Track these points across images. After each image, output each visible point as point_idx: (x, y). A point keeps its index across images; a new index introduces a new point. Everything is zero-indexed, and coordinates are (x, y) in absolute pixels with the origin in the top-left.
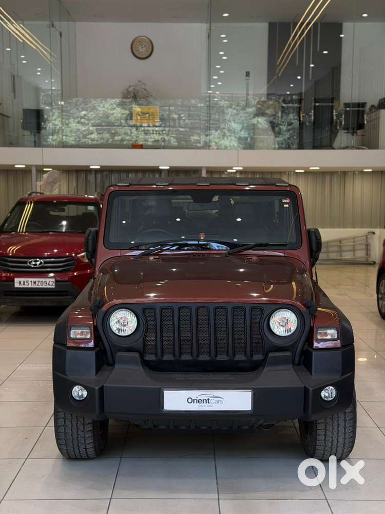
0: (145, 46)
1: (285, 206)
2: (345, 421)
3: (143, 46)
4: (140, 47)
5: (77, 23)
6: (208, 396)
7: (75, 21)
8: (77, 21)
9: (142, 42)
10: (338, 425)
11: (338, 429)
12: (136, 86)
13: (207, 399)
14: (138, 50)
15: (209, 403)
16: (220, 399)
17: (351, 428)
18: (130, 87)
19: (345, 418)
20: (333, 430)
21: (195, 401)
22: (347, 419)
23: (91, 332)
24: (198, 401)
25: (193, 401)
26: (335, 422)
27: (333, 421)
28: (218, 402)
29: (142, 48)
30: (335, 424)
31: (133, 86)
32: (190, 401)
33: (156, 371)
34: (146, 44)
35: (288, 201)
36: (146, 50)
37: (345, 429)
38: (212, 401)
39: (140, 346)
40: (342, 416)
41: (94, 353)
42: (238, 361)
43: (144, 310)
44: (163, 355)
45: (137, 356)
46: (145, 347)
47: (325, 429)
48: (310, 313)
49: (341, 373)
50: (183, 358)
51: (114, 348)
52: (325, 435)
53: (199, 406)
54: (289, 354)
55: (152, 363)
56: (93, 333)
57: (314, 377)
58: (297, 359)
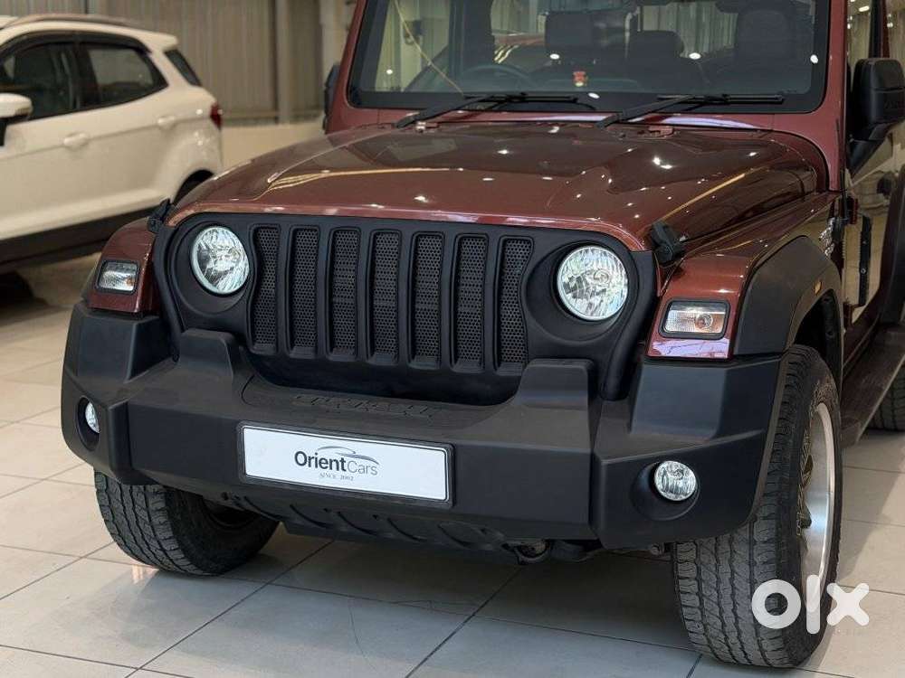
2: (752, 564)
6: (340, 451)
10: (733, 572)
11: (733, 585)
13: (339, 459)
15: (344, 470)
16: (372, 464)
19: (751, 555)
20: (718, 584)
21: (313, 461)
22: (758, 559)
23: (136, 281)
24: (319, 463)
25: (308, 460)
26: (725, 563)
27: (718, 561)
28: (365, 470)
30: (725, 568)
32: (301, 459)
38: (352, 465)
39: (240, 317)
40: (742, 551)
41: (134, 325)
42: (461, 376)
43: (256, 231)
44: (292, 346)
45: (223, 341)
46: (253, 322)
47: (699, 580)
48: (654, 259)
49: (712, 432)
50: (334, 357)
51: (188, 319)
52: (700, 594)
53: (322, 476)
54: (581, 366)
55: (268, 364)
56: (141, 280)
57: (633, 433)
58: (612, 382)
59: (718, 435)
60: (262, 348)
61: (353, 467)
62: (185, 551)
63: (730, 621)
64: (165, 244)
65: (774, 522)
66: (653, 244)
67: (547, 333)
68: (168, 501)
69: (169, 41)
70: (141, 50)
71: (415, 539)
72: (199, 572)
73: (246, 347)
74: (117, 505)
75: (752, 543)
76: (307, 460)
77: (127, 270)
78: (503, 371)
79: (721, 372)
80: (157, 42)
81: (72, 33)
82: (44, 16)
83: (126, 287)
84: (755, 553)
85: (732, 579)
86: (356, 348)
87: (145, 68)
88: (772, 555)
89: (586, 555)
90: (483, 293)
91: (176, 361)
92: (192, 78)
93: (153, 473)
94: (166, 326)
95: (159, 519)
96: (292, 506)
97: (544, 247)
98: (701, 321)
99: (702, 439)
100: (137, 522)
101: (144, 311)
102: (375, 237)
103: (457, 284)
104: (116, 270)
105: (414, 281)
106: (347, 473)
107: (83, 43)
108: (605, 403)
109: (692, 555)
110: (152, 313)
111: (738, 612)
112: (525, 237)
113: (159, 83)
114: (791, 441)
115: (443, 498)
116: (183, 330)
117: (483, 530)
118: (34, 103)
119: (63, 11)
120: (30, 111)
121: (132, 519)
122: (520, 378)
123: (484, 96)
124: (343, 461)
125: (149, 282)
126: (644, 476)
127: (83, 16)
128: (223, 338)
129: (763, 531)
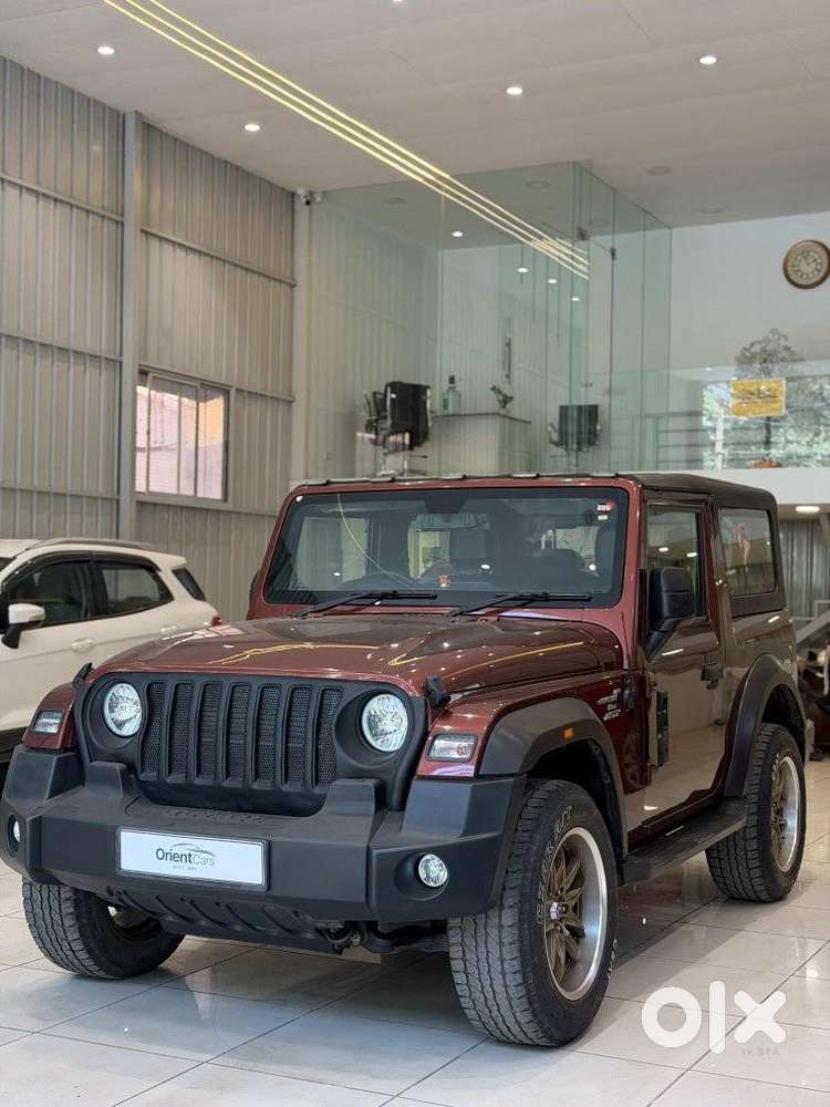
0: (815, 260)
1: (600, 518)
2: (501, 944)
3: (810, 260)
4: (803, 263)
5: (674, 230)
6: (188, 847)
7: (670, 228)
8: (675, 226)
9: (808, 252)
10: (488, 952)
11: (488, 963)
12: (767, 340)
13: (187, 854)
14: (798, 271)
15: (190, 862)
16: (210, 856)
17: (515, 962)
18: (752, 345)
20: (478, 961)
21: (169, 856)
23: (60, 725)
24: (173, 857)
25: (165, 855)
26: (482, 944)
27: (477, 943)
28: (205, 862)
29: (808, 265)
30: (482, 949)
31: (760, 342)
32: (160, 854)
33: (158, 803)
34: (816, 256)
35: (608, 508)
36: (816, 269)
37: (502, 963)
38: (196, 858)
39: (133, 752)
40: (494, 933)
41: (55, 758)
42: (287, 795)
43: (149, 686)
44: (170, 772)
45: (118, 768)
46: (143, 756)
47: (465, 960)
48: (426, 703)
49: (461, 832)
50: (198, 781)
51: (96, 754)
52: (465, 972)
53: (175, 867)
54: (371, 783)
55: (151, 788)
56: (64, 725)
57: (404, 833)
58: (395, 798)
59: (464, 835)
60: (148, 775)
61: (197, 860)
62: (90, 952)
63: (490, 996)
64: (84, 695)
65: (516, 910)
66: (427, 692)
67: (349, 759)
68: (77, 906)
69: (179, 561)
70: (151, 568)
71: (254, 929)
72: (102, 974)
73: (137, 776)
74: (38, 910)
75: (501, 927)
76: (163, 855)
77: (56, 718)
78: (317, 790)
79: (468, 787)
80: (166, 562)
81: (90, 553)
82: (65, 539)
83: (53, 730)
84: (503, 935)
85: (487, 958)
86: (216, 775)
87: (155, 584)
88: (516, 937)
89: (393, 950)
90: (305, 732)
91: (84, 784)
92: (198, 594)
93: (57, 871)
94: (80, 761)
95: (69, 922)
96: (157, 897)
97: (350, 694)
98: (459, 750)
99: (453, 837)
100: (53, 925)
101: (64, 749)
102: (233, 689)
103: (288, 726)
104: (49, 717)
105: (258, 724)
106: (194, 865)
107: (99, 562)
108: (390, 813)
109: (459, 938)
110: (72, 750)
111: (495, 986)
112: (336, 687)
113: (166, 596)
114: (535, 848)
115: (260, 882)
116: (91, 761)
117: (296, 913)
118: (47, 612)
119: (81, 536)
120: (44, 618)
121: (49, 921)
122: (325, 795)
123: (364, 594)
124: (190, 855)
125: (70, 727)
126: (409, 867)
127: (114, 540)
128: (118, 766)
129: (509, 917)
